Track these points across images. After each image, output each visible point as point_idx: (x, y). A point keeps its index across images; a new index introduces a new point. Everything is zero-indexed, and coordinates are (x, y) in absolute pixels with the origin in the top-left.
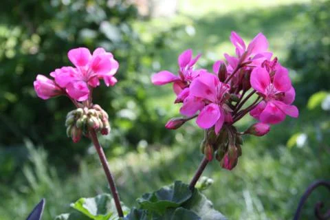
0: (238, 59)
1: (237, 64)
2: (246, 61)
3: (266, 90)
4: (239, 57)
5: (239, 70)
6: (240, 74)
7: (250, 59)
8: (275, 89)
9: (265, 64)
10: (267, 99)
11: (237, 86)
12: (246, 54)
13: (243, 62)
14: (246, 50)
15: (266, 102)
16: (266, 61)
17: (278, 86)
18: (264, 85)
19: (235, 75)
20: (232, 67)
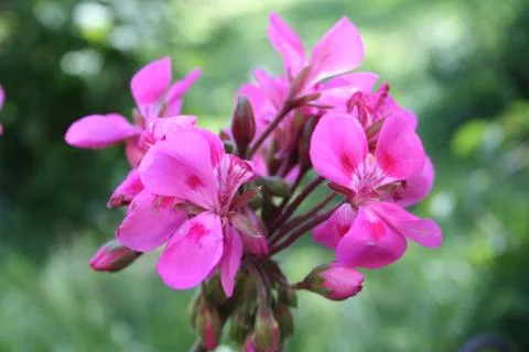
0: (288, 86)
1: (285, 98)
2: (307, 91)
3: (355, 177)
4: (291, 79)
5: (292, 113)
6: (293, 124)
7: (317, 87)
8: (379, 173)
9: (356, 103)
10: (356, 200)
11: (287, 156)
12: (306, 74)
13: (299, 96)
14: (306, 64)
15: (355, 208)
16: (359, 94)
17: (388, 162)
18: (348, 163)
19: (281, 125)
20: (274, 104)
